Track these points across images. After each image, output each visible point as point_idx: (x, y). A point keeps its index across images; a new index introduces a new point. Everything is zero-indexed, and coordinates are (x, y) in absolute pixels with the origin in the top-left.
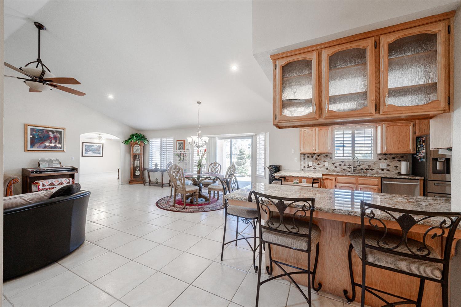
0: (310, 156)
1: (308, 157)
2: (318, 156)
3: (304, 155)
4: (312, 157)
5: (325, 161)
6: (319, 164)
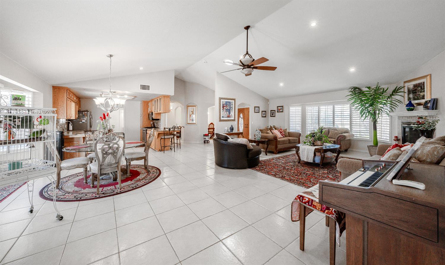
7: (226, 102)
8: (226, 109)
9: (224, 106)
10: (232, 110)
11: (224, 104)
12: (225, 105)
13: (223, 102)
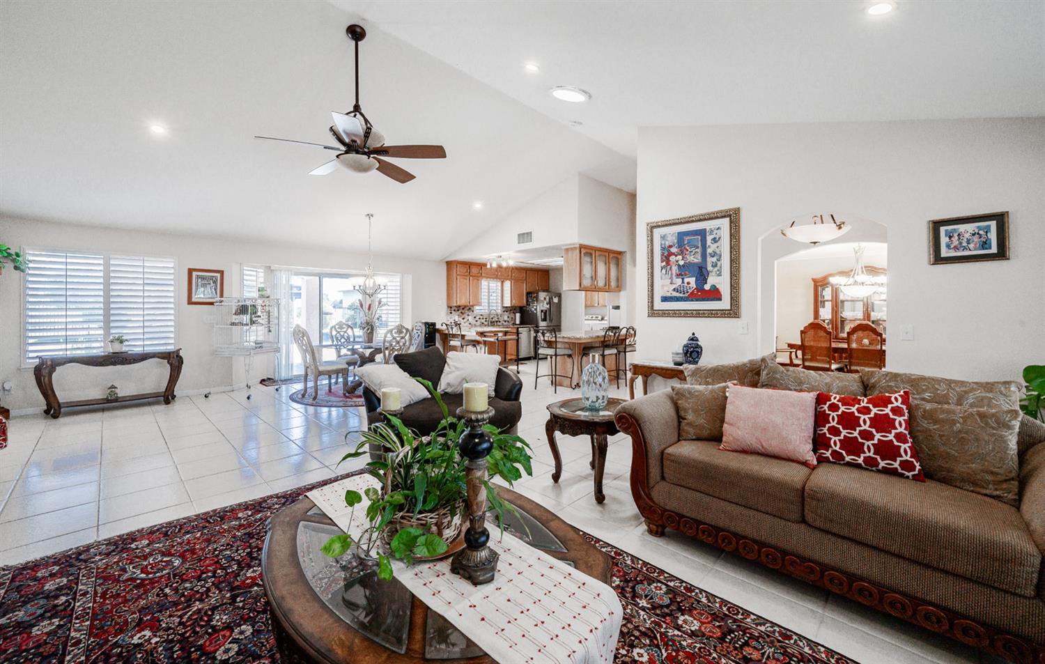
0: (456, 309)
1: (454, 310)
2: (463, 309)
3: (451, 308)
4: (458, 310)
5: (468, 315)
6: (463, 319)
7: (681, 236)
8: (682, 263)
9: (671, 254)
10: (715, 265)
11: (670, 246)
12: (674, 250)
13: (663, 237)
